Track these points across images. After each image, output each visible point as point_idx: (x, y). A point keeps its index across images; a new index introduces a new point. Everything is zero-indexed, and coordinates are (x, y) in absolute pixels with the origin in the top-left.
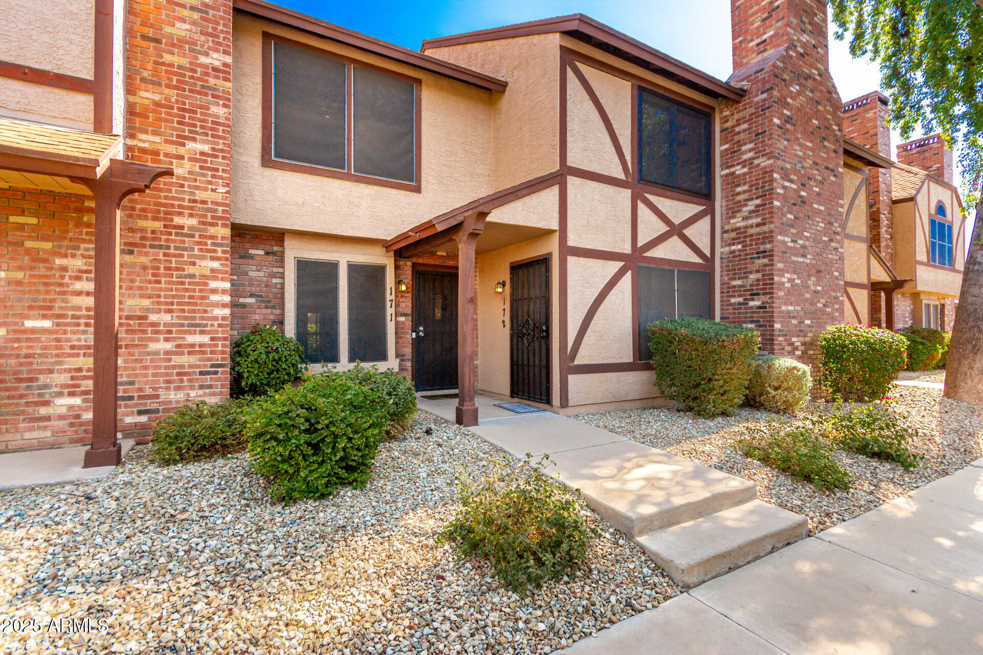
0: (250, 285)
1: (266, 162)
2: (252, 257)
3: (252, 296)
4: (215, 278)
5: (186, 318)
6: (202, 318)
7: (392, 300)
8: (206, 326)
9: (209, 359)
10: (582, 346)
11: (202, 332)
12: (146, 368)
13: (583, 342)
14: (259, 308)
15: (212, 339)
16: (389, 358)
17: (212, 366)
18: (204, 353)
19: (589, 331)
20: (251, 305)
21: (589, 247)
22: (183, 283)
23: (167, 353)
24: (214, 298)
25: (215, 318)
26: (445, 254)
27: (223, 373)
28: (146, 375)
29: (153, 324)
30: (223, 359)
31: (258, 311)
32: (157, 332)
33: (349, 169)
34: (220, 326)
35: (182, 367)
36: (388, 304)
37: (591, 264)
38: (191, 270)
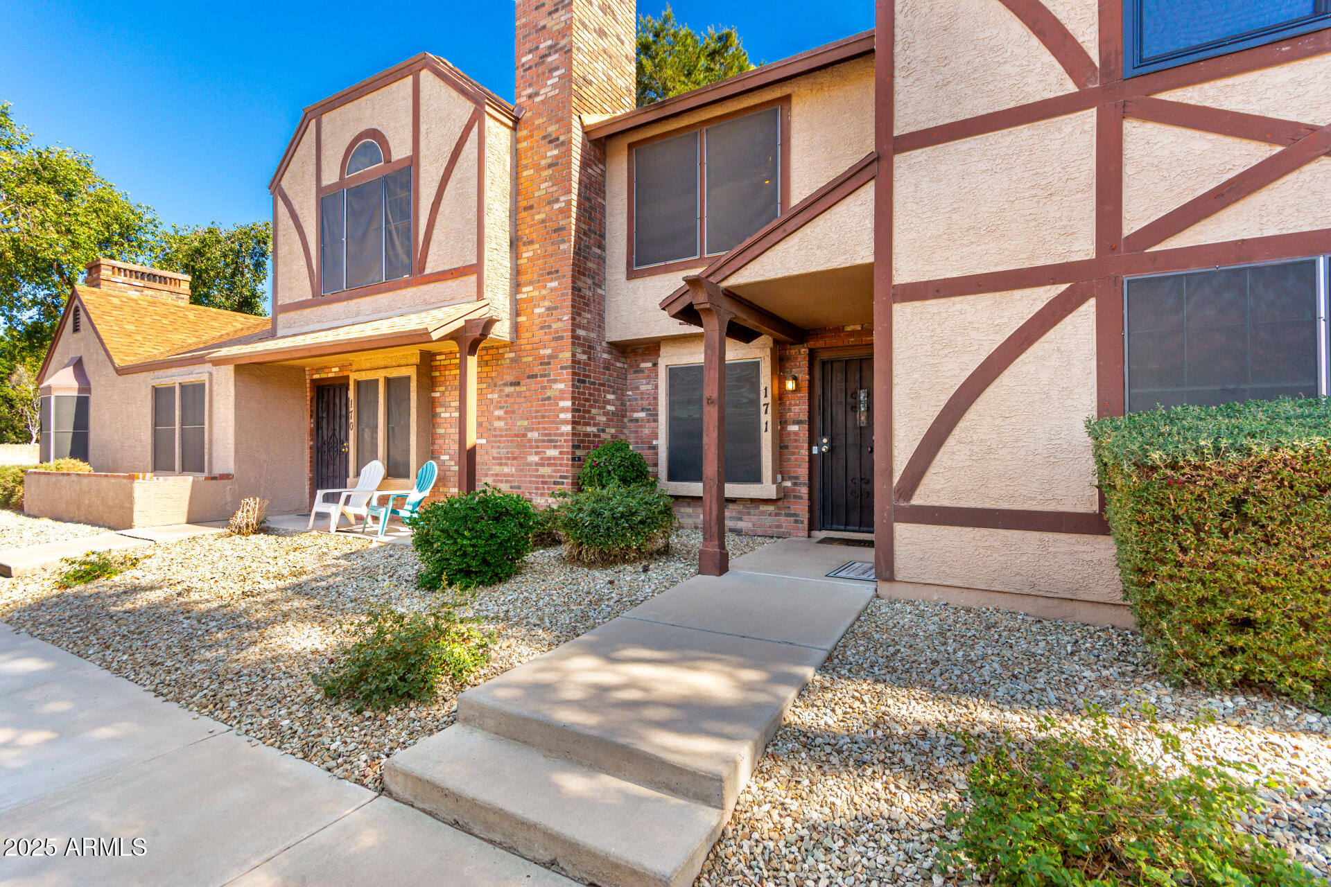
0: (642, 399)
1: (631, 275)
2: (642, 371)
3: (643, 410)
4: (562, 399)
5: (546, 435)
6: (556, 435)
7: (767, 404)
8: (557, 441)
9: (558, 471)
10: (932, 470)
11: (555, 447)
12: (525, 476)
13: (936, 462)
14: (648, 421)
15: (561, 453)
16: (764, 480)
17: (561, 477)
18: (555, 465)
19: (951, 442)
20: (642, 420)
21: (955, 275)
22: (544, 405)
23: (537, 464)
24: (562, 416)
25: (562, 434)
26: (859, 328)
27: (567, 483)
28: (525, 481)
29: (530, 441)
30: (567, 471)
31: (647, 425)
32: (531, 447)
33: (702, 253)
34: (565, 441)
35: (543, 476)
36: (763, 409)
37: (959, 307)
38: (549, 393)
